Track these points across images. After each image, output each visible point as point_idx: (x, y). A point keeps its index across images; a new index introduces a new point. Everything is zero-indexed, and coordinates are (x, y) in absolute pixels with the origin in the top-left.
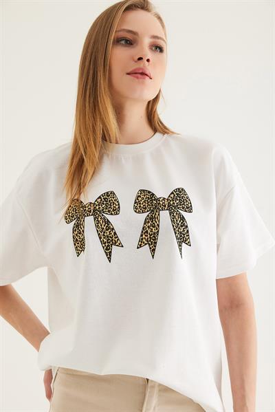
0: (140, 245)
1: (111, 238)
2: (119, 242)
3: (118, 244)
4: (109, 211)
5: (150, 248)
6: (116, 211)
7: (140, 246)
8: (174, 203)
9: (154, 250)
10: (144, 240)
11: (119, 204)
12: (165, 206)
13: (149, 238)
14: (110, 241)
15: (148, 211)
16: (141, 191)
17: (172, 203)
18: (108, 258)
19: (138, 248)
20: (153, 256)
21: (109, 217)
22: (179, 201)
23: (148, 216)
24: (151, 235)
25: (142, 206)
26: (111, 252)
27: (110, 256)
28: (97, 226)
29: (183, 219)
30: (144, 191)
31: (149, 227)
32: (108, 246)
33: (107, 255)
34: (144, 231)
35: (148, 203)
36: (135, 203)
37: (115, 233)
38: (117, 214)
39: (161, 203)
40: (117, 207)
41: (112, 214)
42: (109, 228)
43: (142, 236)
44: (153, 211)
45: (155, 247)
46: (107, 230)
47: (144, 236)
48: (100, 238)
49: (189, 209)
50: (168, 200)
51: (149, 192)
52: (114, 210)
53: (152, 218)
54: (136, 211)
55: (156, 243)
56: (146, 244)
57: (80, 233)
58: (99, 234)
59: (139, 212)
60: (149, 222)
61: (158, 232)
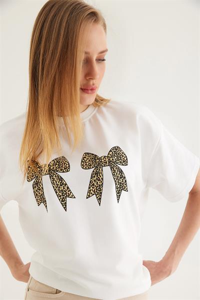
0: (89, 195)
1: (65, 191)
2: (71, 194)
3: (71, 196)
4: (61, 170)
5: (97, 198)
6: (67, 169)
7: (88, 197)
8: (113, 159)
9: (100, 199)
10: (92, 191)
11: (69, 164)
12: (106, 163)
13: (96, 189)
14: (64, 194)
15: (93, 167)
16: (85, 153)
17: (111, 159)
18: (64, 208)
19: (87, 198)
20: (100, 204)
21: (61, 174)
22: (117, 158)
23: (93, 171)
24: (97, 187)
25: (88, 164)
26: (66, 203)
27: (66, 206)
28: (53, 183)
29: (121, 172)
30: (88, 153)
31: (95, 181)
32: (63, 198)
33: (63, 206)
34: (91, 184)
35: (92, 161)
36: (82, 162)
37: (68, 188)
38: (68, 171)
39: (103, 161)
40: (68, 166)
41: (64, 172)
42: (63, 184)
43: (89, 188)
44: (97, 167)
45: (101, 196)
46: (61, 185)
47: (91, 188)
48: (56, 193)
49: (125, 163)
50: (108, 157)
51: (93, 154)
52: (65, 169)
53: (97, 173)
54: (83, 168)
55: (101, 193)
56: (93, 194)
57: (40, 190)
58: (55, 190)
59: (86, 169)
60: (94, 177)
61: (102, 184)
